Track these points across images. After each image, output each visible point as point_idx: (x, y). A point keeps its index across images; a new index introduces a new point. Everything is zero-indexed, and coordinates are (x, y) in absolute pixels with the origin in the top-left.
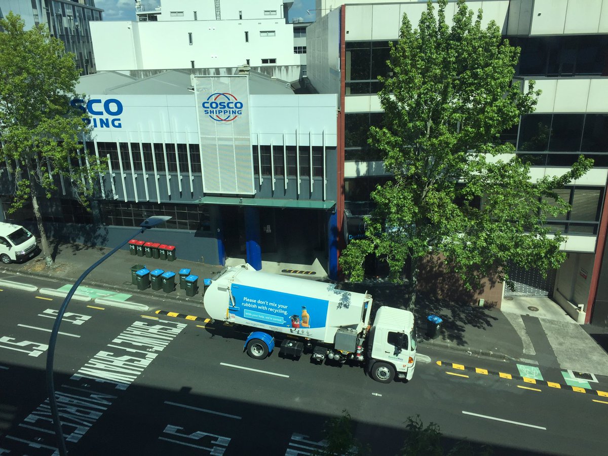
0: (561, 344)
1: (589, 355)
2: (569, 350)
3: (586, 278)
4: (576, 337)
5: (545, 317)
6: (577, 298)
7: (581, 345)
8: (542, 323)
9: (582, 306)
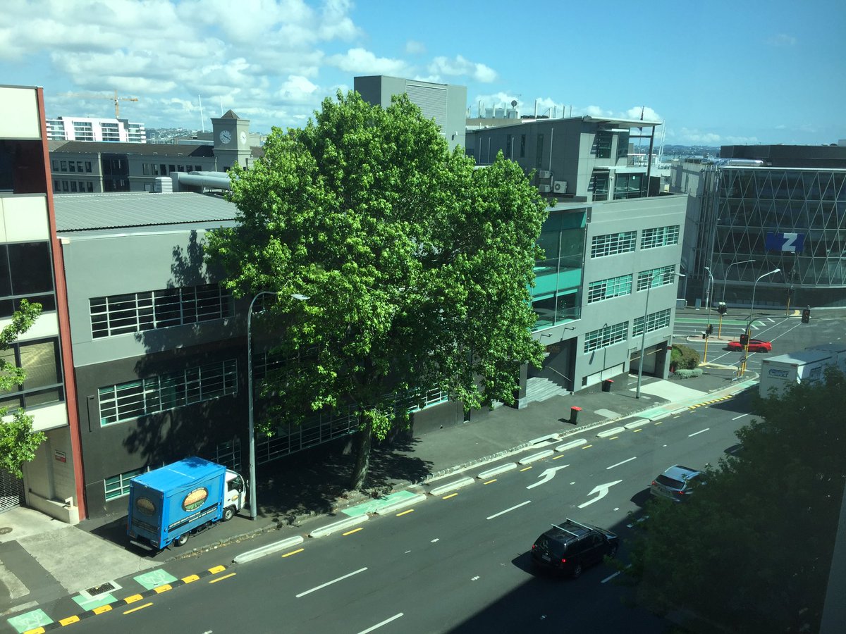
0: (59, 562)
1: (99, 559)
2: (73, 565)
3: (65, 462)
4: (76, 544)
5: (26, 536)
6: (61, 491)
7: (85, 551)
8: (23, 544)
9: (70, 499)
